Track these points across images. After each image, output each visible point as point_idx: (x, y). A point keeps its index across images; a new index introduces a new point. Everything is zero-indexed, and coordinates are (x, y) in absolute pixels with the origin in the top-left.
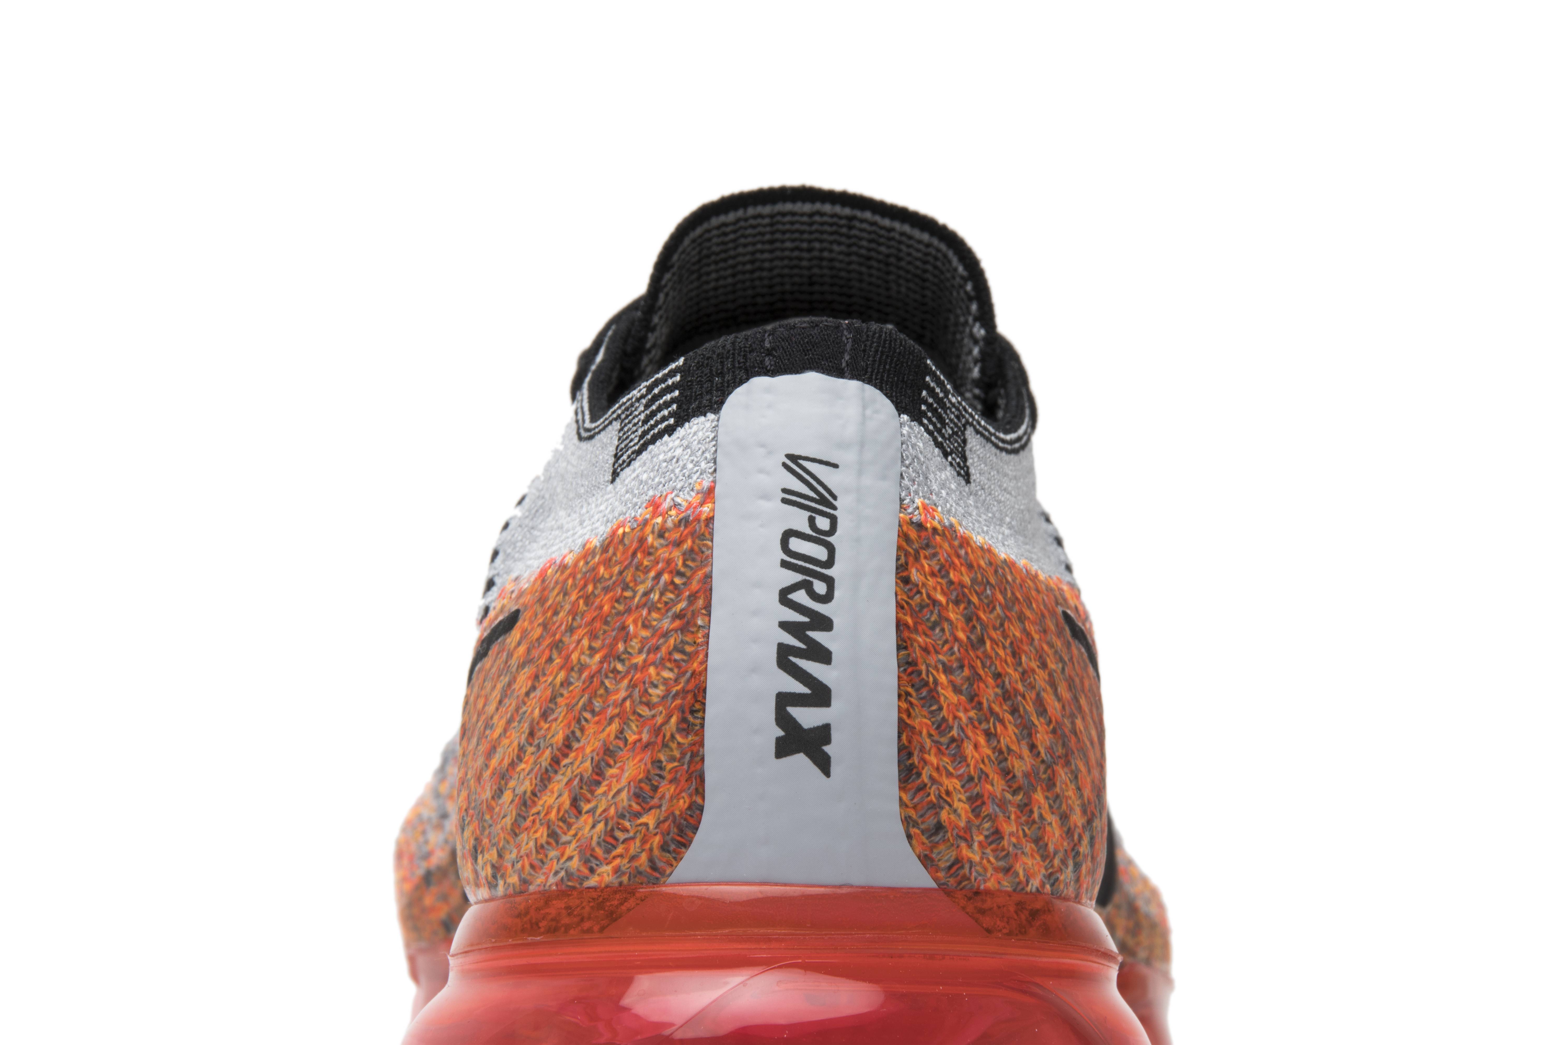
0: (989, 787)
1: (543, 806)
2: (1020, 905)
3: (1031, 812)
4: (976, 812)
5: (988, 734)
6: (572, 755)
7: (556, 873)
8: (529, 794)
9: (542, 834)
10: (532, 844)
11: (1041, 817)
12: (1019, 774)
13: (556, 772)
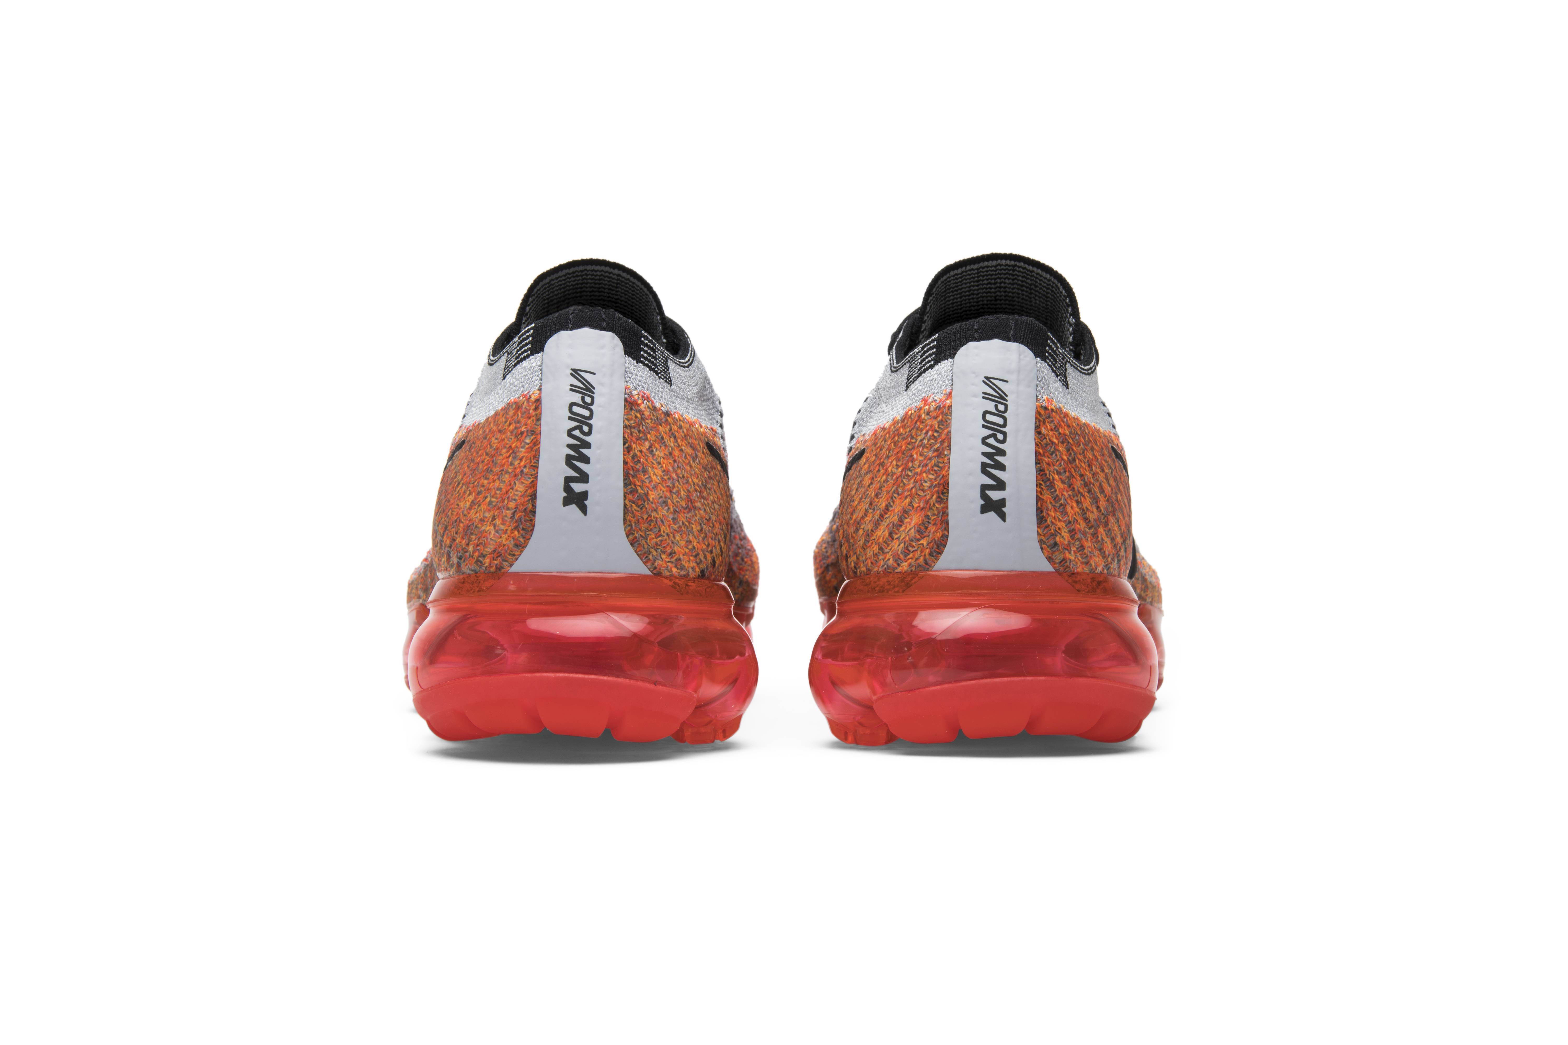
0: (1078, 526)
1: (876, 536)
2: (1093, 579)
3: (1098, 537)
4: (1072, 537)
5: (1078, 502)
6: (889, 513)
7: (883, 566)
8: (870, 531)
9: (876, 548)
10: (872, 553)
11: (1102, 539)
12: (1092, 520)
13: (882, 521)
